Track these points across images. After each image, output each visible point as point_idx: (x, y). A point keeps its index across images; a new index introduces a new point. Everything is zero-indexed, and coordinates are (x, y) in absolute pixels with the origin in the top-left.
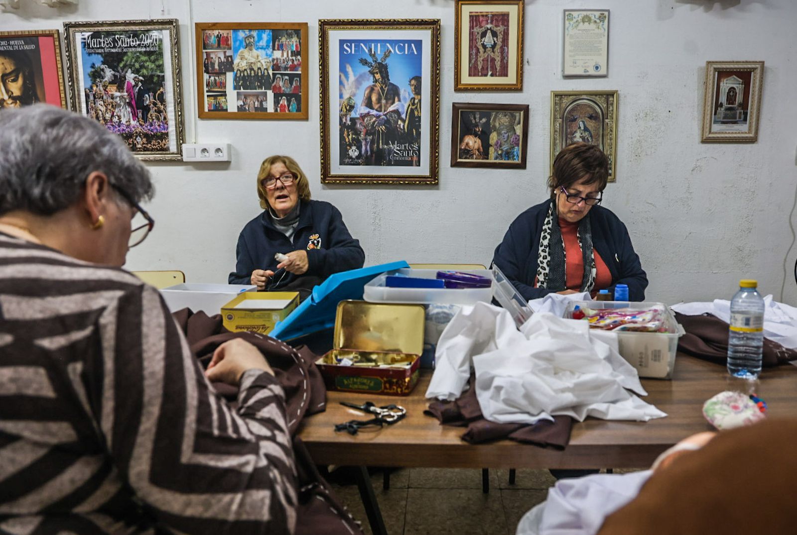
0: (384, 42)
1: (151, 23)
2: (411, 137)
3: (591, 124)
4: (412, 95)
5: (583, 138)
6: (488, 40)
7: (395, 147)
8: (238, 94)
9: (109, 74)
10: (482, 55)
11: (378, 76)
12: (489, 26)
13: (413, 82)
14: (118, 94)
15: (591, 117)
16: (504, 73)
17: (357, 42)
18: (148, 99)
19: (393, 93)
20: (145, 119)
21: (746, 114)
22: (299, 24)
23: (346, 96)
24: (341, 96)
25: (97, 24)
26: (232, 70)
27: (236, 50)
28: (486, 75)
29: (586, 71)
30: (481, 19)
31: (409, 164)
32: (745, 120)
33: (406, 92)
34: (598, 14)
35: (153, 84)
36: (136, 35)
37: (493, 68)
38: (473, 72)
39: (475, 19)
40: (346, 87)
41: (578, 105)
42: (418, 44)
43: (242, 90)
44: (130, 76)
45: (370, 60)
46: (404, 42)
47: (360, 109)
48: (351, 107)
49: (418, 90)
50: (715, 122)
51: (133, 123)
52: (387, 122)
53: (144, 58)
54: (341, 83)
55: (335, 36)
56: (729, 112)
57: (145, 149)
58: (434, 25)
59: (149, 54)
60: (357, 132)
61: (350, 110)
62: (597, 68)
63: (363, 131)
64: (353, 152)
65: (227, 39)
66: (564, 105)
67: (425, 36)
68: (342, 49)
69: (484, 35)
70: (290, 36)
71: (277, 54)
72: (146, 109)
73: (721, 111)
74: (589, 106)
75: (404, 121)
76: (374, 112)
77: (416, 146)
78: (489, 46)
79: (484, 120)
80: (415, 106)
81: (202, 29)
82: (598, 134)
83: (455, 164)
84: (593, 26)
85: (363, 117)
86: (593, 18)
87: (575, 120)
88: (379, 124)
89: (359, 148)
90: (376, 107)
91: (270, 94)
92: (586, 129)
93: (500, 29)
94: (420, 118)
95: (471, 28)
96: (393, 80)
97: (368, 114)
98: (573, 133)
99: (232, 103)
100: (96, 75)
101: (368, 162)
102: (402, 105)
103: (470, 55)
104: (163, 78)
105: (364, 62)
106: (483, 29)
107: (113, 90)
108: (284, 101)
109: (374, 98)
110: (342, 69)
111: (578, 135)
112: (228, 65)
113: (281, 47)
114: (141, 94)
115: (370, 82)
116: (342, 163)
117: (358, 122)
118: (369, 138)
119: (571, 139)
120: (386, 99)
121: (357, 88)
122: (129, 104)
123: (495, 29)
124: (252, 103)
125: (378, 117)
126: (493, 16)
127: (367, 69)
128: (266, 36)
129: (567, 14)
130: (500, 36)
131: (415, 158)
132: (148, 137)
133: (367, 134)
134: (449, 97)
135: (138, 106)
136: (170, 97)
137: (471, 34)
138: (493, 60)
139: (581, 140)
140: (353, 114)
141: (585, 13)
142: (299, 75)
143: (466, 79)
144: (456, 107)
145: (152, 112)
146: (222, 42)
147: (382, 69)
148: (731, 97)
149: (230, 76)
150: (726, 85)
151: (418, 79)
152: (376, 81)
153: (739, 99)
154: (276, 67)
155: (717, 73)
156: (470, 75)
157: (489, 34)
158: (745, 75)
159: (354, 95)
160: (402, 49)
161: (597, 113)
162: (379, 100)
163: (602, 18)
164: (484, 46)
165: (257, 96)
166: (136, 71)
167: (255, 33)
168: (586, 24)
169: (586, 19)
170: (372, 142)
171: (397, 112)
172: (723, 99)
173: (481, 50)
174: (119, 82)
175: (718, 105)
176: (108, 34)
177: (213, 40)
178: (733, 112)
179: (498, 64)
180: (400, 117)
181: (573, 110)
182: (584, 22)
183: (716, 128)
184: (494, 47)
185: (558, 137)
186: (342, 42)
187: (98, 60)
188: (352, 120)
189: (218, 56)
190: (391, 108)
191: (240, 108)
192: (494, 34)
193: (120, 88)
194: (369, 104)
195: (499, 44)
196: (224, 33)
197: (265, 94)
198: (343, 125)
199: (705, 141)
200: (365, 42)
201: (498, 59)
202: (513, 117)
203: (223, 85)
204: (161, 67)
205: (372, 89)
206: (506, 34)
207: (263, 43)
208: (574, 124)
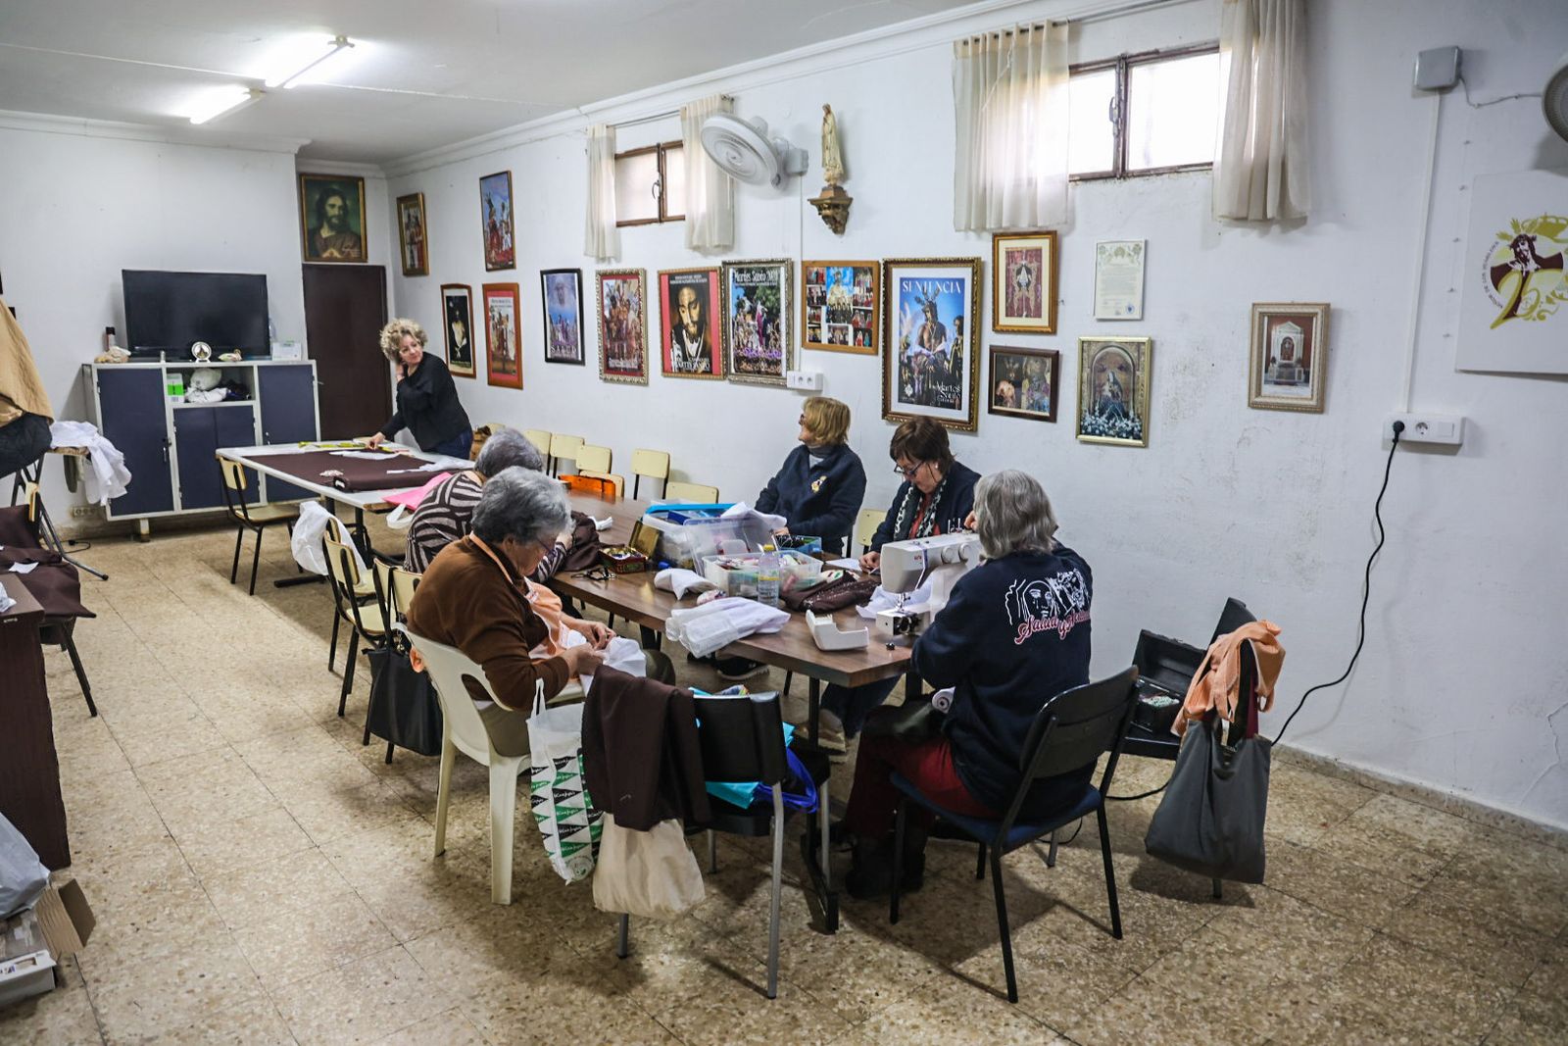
0: (933, 280)
1: (772, 262)
2: (954, 380)
3: (1121, 377)
4: (956, 335)
5: (1112, 392)
6: (1023, 277)
7: (941, 388)
8: (829, 327)
9: (747, 304)
10: (1018, 294)
11: (929, 315)
12: (1024, 262)
13: (957, 322)
14: (751, 323)
15: (1121, 368)
16: (1038, 315)
17: (913, 280)
18: (770, 329)
19: (940, 333)
20: (767, 346)
21: (1307, 374)
22: (872, 262)
23: (904, 334)
24: (900, 334)
25: (740, 263)
26: (825, 303)
27: (828, 287)
28: (1021, 316)
29: (1118, 313)
30: (1016, 255)
31: (952, 406)
32: (1307, 381)
33: (951, 332)
34: (1132, 246)
35: (773, 314)
36: (764, 270)
37: (1028, 308)
38: (1010, 313)
39: (1010, 255)
40: (905, 324)
41: (1107, 353)
42: (962, 281)
43: (832, 324)
44: (760, 307)
45: (923, 298)
46: (950, 280)
47: (916, 348)
48: (908, 345)
49: (961, 331)
50: (1267, 382)
51: (760, 349)
52: (935, 362)
53: (768, 292)
54: (901, 321)
55: (897, 273)
56: (1283, 370)
57: (767, 373)
58: (975, 264)
59: (771, 288)
60: (912, 371)
61: (906, 348)
62: (1130, 309)
63: (917, 369)
64: (909, 391)
65: (822, 276)
66: (1092, 353)
67: (966, 273)
68: (902, 287)
69: (1019, 272)
70: (866, 273)
71: (857, 290)
72: (768, 338)
73: (1274, 368)
74: (1119, 355)
75: (949, 362)
76: (925, 351)
77: (958, 389)
78: (1024, 284)
79: (1017, 366)
80: (958, 345)
81: (806, 266)
82: (1128, 389)
83: (991, 411)
84: (1126, 260)
85: (917, 355)
86: (1127, 250)
87: (1104, 370)
88: (929, 364)
89: (913, 386)
90: (927, 345)
91: (851, 328)
92: (1115, 382)
93: (1033, 266)
94: (961, 359)
95: (1008, 264)
96: (941, 319)
97: (920, 353)
98: (1101, 386)
99: (825, 335)
100: (740, 305)
101: (919, 402)
102: (947, 346)
103: (1007, 293)
104: (779, 311)
105: (919, 301)
106: (1018, 266)
107: (749, 317)
108: (860, 336)
109: (926, 337)
110: (902, 308)
111: (1107, 388)
112: (822, 300)
113: (859, 284)
114: (766, 322)
115: (921, 321)
116: (900, 400)
117: (913, 360)
118: (921, 377)
119: (1100, 392)
120: (935, 338)
121: (913, 326)
122: (758, 332)
123: (1029, 266)
124: (839, 335)
125: (928, 356)
126: (1027, 251)
127: (920, 307)
128: (849, 273)
129: (1101, 249)
130: (1034, 274)
131: (957, 401)
132: (769, 363)
133: (920, 373)
134: (990, 339)
135: (763, 335)
136: (783, 328)
137: (1008, 271)
138: (1028, 299)
139: (1110, 395)
140: (910, 352)
141: (1118, 245)
142: (871, 311)
143: (1004, 320)
144: (993, 350)
145: (772, 341)
146: (820, 278)
147: (932, 308)
148: (1287, 350)
149: (824, 309)
150: (1280, 333)
151: (961, 319)
152: (927, 320)
153: (1298, 353)
154: (856, 303)
155: (1266, 319)
156: (1007, 315)
157: (1024, 271)
158: (1304, 321)
159: (910, 333)
160: (948, 287)
161: (1127, 363)
162: (929, 340)
163: (1137, 249)
164: (1019, 285)
165: (841, 329)
166: (763, 304)
167: (841, 270)
168: (1119, 257)
169: (1120, 252)
170: (924, 380)
171: (943, 352)
172: (1276, 352)
173: (1017, 288)
174: (753, 311)
175: (1270, 360)
176: (749, 271)
177: (813, 276)
178: (1290, 370)
179: (1032, 304)
180: (946, 359)
181: (1101, 359)
182: (1116, 255)
183: (1267, 389)
184: (1028, 285)
185: (1085, 387)
186: (902, 280)
187: (741, 292)
188: (909, 358)
189: (817, 290)
190: (939, 348)
191: (830, 341)
192: (1029, 271)
193: (753, 318)
194: (922, 344)
195: (1033, 282)
196: (821, 270)
197: (847, 328)
198: (901, 363)
199: (1253, 406)
200: (920, 280)
201: (1032, 298)
202: (1044, 363)
203: (818, 318)
204: (778, 300)
205: (924, 328)
206: (1039, 270)
207: (847, 280)
208: (1103, 376)
